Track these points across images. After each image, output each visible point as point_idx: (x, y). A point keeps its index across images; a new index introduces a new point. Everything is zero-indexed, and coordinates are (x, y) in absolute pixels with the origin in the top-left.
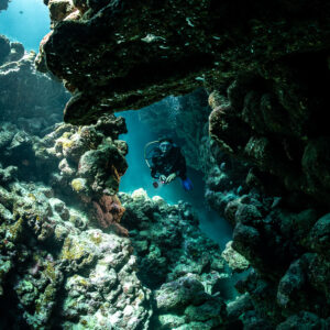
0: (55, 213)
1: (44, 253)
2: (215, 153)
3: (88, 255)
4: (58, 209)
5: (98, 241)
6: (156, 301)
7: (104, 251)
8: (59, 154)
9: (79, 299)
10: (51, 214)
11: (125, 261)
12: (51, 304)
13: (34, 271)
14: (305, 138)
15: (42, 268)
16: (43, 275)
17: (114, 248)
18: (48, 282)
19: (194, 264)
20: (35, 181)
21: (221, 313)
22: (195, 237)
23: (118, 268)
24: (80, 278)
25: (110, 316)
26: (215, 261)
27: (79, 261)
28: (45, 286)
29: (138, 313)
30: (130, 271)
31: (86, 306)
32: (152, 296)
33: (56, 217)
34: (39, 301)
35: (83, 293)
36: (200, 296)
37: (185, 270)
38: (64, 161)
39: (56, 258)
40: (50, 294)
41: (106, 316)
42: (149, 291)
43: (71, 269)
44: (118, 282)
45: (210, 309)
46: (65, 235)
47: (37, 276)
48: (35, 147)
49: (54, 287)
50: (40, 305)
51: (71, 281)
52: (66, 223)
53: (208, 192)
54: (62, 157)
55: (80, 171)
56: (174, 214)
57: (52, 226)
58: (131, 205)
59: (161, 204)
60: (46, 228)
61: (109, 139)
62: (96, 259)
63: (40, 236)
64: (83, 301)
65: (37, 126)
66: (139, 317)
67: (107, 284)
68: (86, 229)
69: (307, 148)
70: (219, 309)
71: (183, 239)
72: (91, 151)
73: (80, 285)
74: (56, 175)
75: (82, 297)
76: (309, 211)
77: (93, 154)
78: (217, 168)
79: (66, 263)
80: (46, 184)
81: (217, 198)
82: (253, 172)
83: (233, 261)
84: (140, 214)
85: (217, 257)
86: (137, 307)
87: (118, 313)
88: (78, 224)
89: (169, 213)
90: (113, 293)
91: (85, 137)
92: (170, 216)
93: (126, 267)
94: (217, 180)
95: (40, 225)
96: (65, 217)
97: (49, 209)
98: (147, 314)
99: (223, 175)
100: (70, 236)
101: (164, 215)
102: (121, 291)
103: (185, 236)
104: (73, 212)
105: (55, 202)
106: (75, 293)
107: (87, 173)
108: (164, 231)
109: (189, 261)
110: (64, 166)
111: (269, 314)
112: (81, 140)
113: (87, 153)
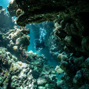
0: (8, 56)
1: (5, 68)
2: (54, 41)
3: (18, 69)
4: (9, 55)
5: (21, 65)
6: (37, 83)
7: (23, 68)
8: (10, 39)
9: (15, 83)
10: (7, 57)
11: (29, 71)
12: (7, 84)
13: (2, 74)
14: (83, 36)
15: (4, 73)
16: (5, 75)
17: (25, 67)
18: (6, 77)
19: (47, 72)
20: (3, 47)
21: (56, 86)
22: (47, 64)
23: (27, 73)
24: (16, 76)
25: (25, 87)
26: (53, 71)
27: (15, 71)
28: (5, 79)
29: (33, 86)
30: (30, 74)
31: (18, 84)
32: (36, 81)
33: (8, 57)
34: (4, 83)
35: (17, 81)
36: (50, 81)
37: (44, 74)
38: (11, 41)
39: (8, 70)
40: (7, 81)
41: (24, 87)
42: (35, 80)
43: (13, 73)
44: (27, 77)
45: (52, 84)
46: (11, 63)
47: (3, 76)
48: (3, 36)
49: (8, 79)
50: (4, 84)
51: (13, 77)
52: (11, 59)
53: (51, 52)
54: (11, 39)
55: (16, 44)
56: (41, 58)
57: (7, 60)
58: (29, 55)
59: (37, 55)
60: (6, 61)
61: (25, 35)
62: (20, 71)
63: (4, 63)
64: (17, 83)
65: (4, 30)
66: (33, 88)
67: (24, 78)
68: (17, 61)
69: (83, 39)
70: (55, 85)
71: (44, 65)
72: (20, 38)
73: (16, 78)
74: (9, 45)
75: (16, 82)
76: (82, 57)
77: (20, 39)
78: (53, 45)
79: (12, 72)
80: (6, 47)
81: (53, 53)
82: (66, 46)
83: (58, 71)
84: (31, 58)
85: (53, 70)
86: (32, 85)
87: (27, 87)
88: (15, 60)
89: (39, 58)
90: (25, 81)
91: (18, 34)
92: (40, 58)
93: (29, 73)
94: (53, 49)
95: (4, 60)
96: (11, 58)
97: (6, 55)
98: (35, 87)
99: (55, 47)
100: (12, 63)
101: (38, 58)
102: (28, 80)
103: (44, 64)
104: (13, 56)
105: (8, 53)
106: (14, 81)
107: (18, 44)
108: (38, 63)
109: (45, 71)
110: (11, 42)
111: (69, 86)
112: (17, 35)
113: (18, 39)
